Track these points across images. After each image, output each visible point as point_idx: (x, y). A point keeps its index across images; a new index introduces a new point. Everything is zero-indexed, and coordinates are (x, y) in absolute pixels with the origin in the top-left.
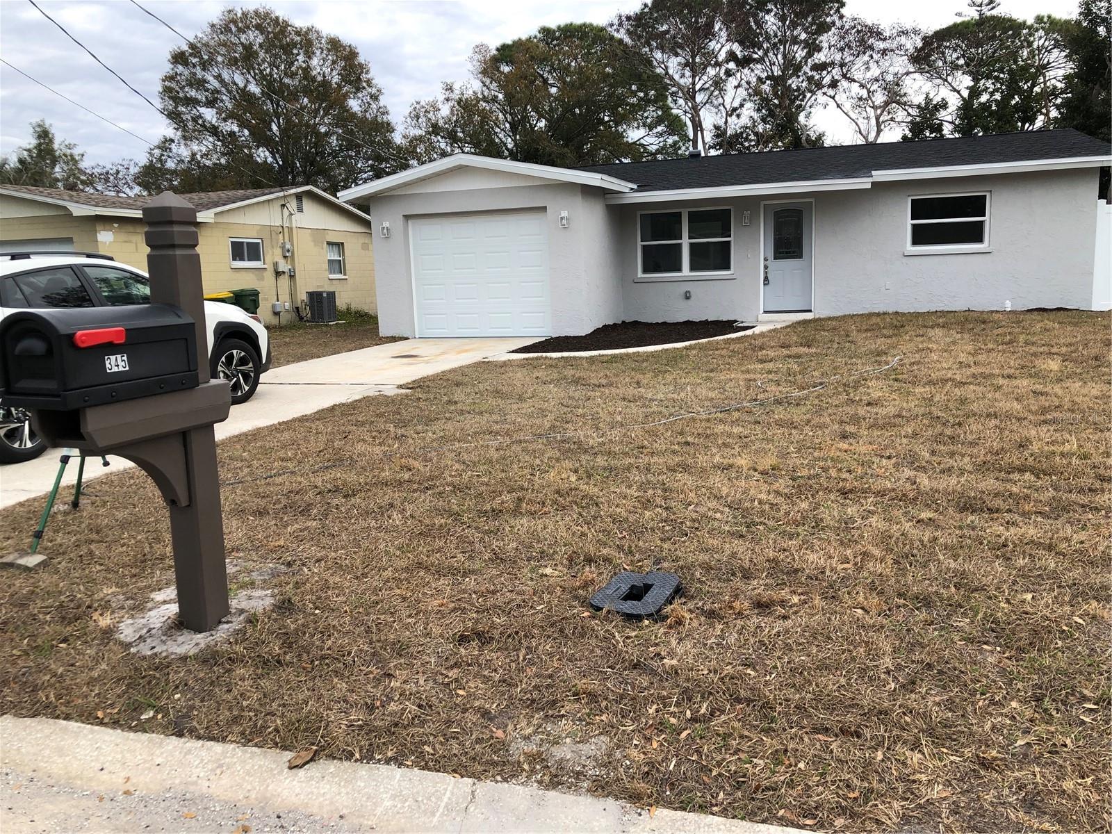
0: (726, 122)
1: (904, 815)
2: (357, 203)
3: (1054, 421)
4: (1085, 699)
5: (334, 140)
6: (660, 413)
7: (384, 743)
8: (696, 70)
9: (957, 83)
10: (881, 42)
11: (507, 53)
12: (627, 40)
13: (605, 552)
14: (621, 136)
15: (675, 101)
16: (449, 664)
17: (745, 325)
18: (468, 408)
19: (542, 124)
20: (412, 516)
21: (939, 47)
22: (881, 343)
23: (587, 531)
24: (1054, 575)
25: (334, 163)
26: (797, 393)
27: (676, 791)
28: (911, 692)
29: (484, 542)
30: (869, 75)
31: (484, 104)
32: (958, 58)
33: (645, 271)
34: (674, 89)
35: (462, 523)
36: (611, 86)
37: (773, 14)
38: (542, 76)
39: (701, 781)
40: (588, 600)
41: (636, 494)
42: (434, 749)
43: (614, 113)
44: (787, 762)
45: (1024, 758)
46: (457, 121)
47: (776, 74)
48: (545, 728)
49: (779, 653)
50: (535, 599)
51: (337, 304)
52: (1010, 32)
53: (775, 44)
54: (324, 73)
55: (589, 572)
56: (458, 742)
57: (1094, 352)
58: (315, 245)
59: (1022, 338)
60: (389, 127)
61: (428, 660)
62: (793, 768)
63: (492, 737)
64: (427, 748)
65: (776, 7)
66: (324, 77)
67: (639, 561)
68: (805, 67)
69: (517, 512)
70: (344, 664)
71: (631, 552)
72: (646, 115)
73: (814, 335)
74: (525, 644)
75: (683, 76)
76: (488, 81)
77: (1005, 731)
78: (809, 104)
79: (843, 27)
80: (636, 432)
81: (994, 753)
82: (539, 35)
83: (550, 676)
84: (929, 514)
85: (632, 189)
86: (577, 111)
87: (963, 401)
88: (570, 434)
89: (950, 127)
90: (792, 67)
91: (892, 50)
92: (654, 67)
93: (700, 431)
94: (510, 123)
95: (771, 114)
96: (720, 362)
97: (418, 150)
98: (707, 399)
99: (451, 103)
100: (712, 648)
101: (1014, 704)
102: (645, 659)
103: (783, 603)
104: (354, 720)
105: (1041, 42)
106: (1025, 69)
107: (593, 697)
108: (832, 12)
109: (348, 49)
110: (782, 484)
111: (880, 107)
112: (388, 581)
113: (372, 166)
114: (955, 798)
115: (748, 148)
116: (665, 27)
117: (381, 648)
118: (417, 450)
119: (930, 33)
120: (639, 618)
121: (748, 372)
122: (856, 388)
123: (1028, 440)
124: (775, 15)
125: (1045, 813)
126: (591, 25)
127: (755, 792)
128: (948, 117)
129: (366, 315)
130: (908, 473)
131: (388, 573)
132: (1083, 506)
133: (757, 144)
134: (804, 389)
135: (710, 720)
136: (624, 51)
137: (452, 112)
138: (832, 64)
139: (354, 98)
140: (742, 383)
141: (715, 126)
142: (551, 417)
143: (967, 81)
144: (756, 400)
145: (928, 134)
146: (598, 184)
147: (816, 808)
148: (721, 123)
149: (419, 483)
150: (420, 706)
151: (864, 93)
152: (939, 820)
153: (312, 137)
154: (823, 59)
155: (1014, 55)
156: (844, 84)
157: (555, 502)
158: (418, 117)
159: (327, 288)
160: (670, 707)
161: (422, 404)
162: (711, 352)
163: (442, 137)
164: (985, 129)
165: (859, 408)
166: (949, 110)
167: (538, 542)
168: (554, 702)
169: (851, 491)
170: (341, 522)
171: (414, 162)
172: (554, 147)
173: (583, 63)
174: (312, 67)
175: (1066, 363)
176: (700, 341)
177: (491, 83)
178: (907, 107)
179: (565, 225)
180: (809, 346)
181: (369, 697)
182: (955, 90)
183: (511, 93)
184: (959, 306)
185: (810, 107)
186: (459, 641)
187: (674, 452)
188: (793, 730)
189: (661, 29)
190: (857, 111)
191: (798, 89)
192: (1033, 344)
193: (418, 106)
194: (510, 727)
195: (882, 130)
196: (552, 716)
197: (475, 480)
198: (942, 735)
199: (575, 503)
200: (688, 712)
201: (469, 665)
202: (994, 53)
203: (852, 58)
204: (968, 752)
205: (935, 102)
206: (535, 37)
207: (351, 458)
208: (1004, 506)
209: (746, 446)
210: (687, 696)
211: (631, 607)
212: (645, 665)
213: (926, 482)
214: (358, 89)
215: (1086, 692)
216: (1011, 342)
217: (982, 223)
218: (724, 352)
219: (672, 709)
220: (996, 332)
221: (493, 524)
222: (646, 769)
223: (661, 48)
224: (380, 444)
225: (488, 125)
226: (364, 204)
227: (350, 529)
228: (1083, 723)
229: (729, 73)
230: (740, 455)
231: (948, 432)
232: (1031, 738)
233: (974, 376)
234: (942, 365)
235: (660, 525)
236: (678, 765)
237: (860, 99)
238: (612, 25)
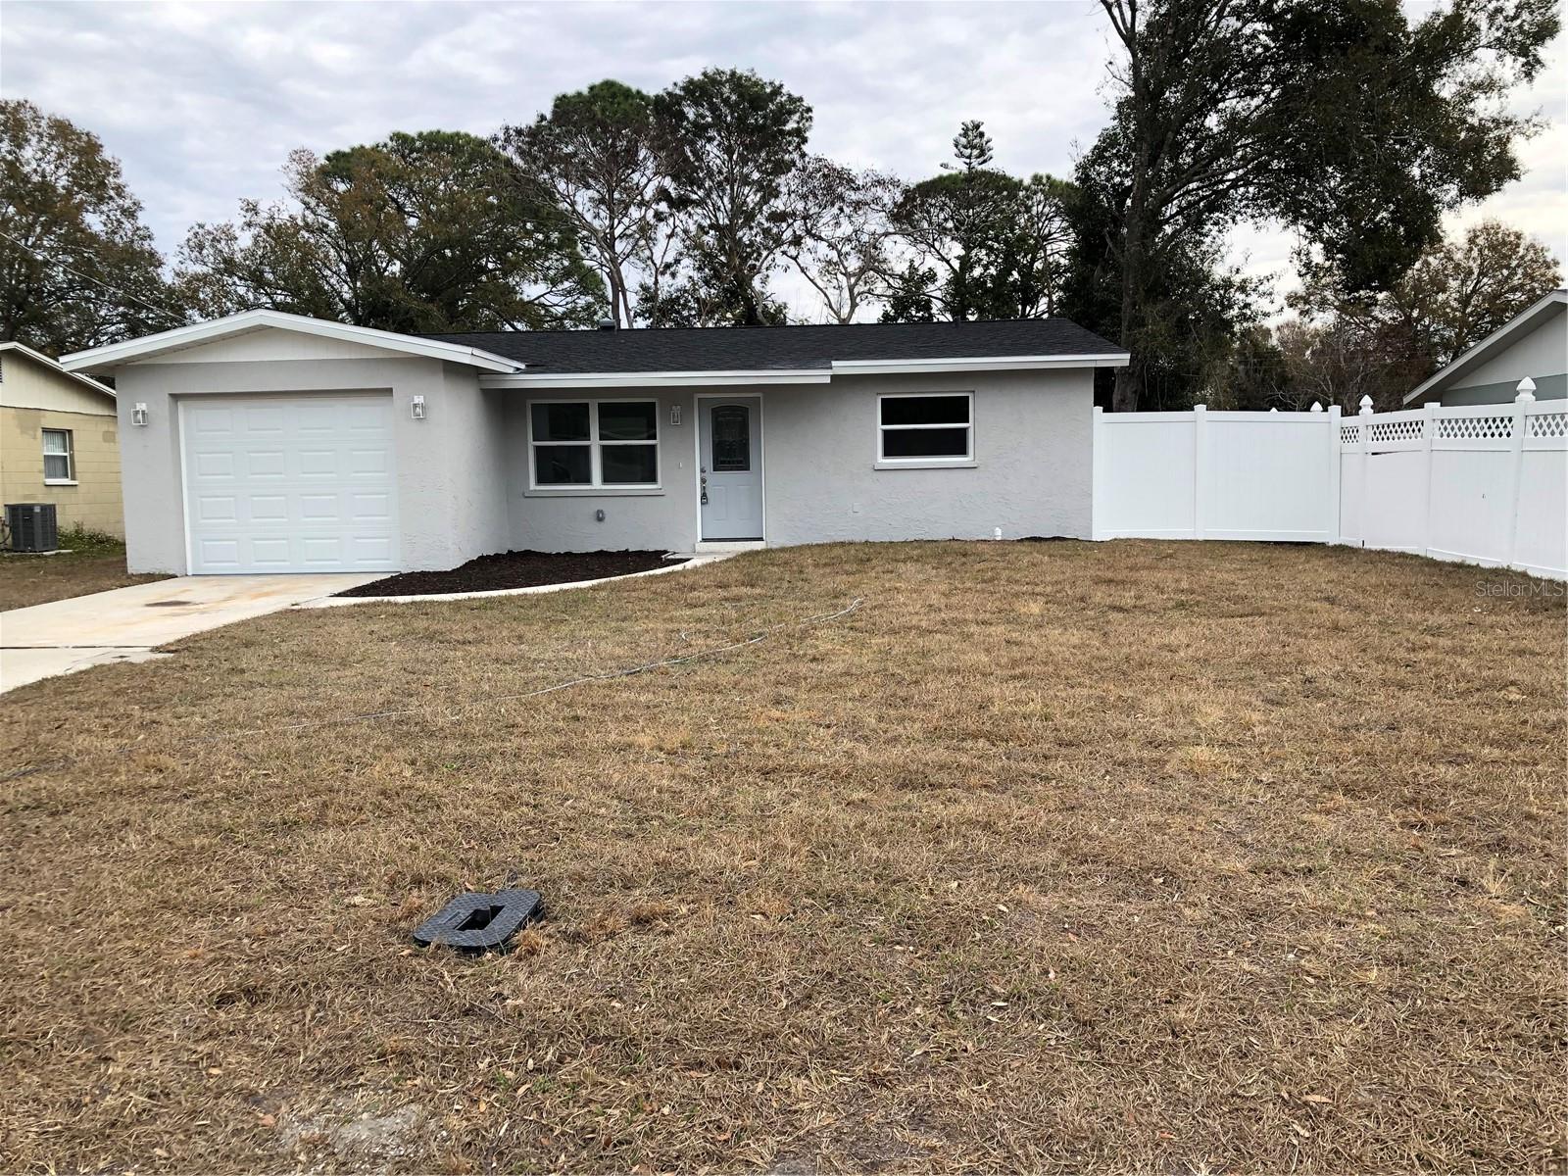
0: (656, 282)
1: (779, 1152)
2: (94, 371)
3: (1024, 676)
4: (995, 996)
5: (59, 275)
6: (545, 678)
7: (93, 1151)
8: (615, 209)
9: (946, 251)
10: (852, 193)
11: (341, 164)
12: (518, 161)
13: (441, 868)
14: (512, 291)
15: (587, 249)
16: (200, 1036)
17: (677, 557)
18: (261, 680)
19: (396, 267)
20: (159, 837)
21: (922, 204)
22: (841, 581)
23: (419, 843)
24: (986, 859)
25: (57, 308)
26: (729, 648)
27: (506, 1160)
28: (806, 1008)
29: (268, 867)
30: (839, 233)
31: (306, 235)
32: (946, 220)
33: (540, 480)
34: (585, 233)
35: (235, 843)
36: (497, 222)
37: (716, 143)
38: (395, 200)
39: (538, 1145)
40: (411, 935)
41: (495, 790)
42: (169, 1152)
43: (500, 257)
44: (649, 1109)
45: (919, 1070)
46: (263, 256)
47: (721, 222)
48: (334, 1104)
49: (653, 978)
50: (336, 937)
51: (59, 523)
52: (1005, 193)
53: (720, 184)
54: (44, 170)
55: (417, 897)
56: (206, 1137)
57: (1079, 591)
58: (22, 432)
59: (1005, 574)
60: (154, 260)
61: (168, 1032)
62: (655, 1114)
63: (256, 1126)
64: (158, 1151)
65: (720, 135)
66: (44, 176)
67: (489, 878)
68: (759, 216)
69: (319, 823)
70: (36, 1050)
71: (478, 867)
72: (547, 264)
73: (761, 571)
74: (316, 998)
75: (597, 216)
76: (313, 203)
77: (903, 1041)
78: (765, 265)
79: (804, 169)
80: (508, 706)
81: (887, 1068)
82: (390, 144)
83: (349, 1037)
84: (861, 794)
85: (518, 369)
86: (448, 253)
87: (925, 654)
88: (412, 711)
89: (940, 304)
90: (743, 214)
91: (867, 204)
92: (556, 201)
93: (596, 701)
94: (346, 264)
95: (717, 275)
96: (637, 608)
97: (201, 296)
98: (612, 658)
99: (255, 231)
100: (571, 980)
101: (918, 1010)
102: (481, 1002)
103: (667, 916)
104: (49, 1126)
105: (1040, 207)
106: (1022, 239)
107: (404, 1056)
108: (790, 148)
109: (85, 138)
110: (690, 767)
111: (854, 275)
112: (113, 930)
113: (124, 315)
114: (838, 1124)
115: (687, 319)
116: (570, 149)
117: (96, 1022)
118: (175, 742)
119: (912, 186)
120: (479, 951)
121: (671, 620)
122: (801, 639)
123: (990, 700)
124: (719, 145)
125: (933, 1128)
126: (467, 135)
127: (604, 1149)
128: (935, 291)
129: (108, 540)
130: (847, 744)
131: (115, 919)
132: (1033, 776)
133: (699, 315)
134: (738, 641)
135: (558, 1068)
136: (514, 177)
137: (256, 243)
138: (793, 214)
139: (95, 212)
140: (660, 635)
141: (641, 286)
142: (386, 688)
143: (956, 250)
144: (675, 657)
145: (914, 313)
146: (467, 360)
147: (678, 1158)
148: (650, 282)
149: (173, 789)
150: (151, 1096)
151: (834, 255)
152: (818, 1151)
153: (20, 266)
154: (782, 208)
155: (1011, 222)
156: (809, 242)
157: (379, 806)
158: (201, 247)
159: (42, 498)
160: (508, 1058)
161: (187, 675)
162: (625, 594)
163: (240, 279)
164: (981, 310)
165: (801, 665)
166: (938, 284)
167: (348, 862)
168: (350, 1070)
169: (774, 770)
170: (43, 852)
171: (194, 313)
172: (414, 301)
173: (455, 188)
174: (23, 161)
175: (1049, 605)
176: (613, 579)
177: (318, 205)
178: (887, 277)
179: (420, 414)
180: (752, 586)
181: (74, 1091)
182: (943, 259)
183: (347, 222)
184: (942, 533)
185: (767, 269)
186: (217, 1003)
187: (557, 731)
188: (661, 1069)
189: (566, 150)
190: (825, 279)
191: (751, 244)
192: (1017, 581)
193: (201, 231)
194: (284, 1109)
195: (857, 305)
196: (345, 1088)
197: (259, 781)
198: (832, 1054)
199: (407, 805)
200: (531, 1061)
201: (231, 1033)
202: (987, 217)
203: (817, 210)
204: (858, 1070)
205: (920, 273)
206: (385, 145)
207: (66, 758)
208: (947, 780)
209: (653, 719)
210: (531, 1040)
211: (470, 938)
212: (480, 1009)
213: (866, 754)
214: (101, 200)
215: (997, 988)
216: (992, 580)
217: (965, 430)
218: (644, 594)
219: (509, 1061)
220: (977, 567)
221: (284, 841)
222: (468, 1139)
223: (566, 176)
224: (116, 736)
225: (312, 265)
226: (108, 374)
227: (57, 860)
228: (989, 1022)
229: (659, 217)
230: (643, 731)
231: (902, 693)
232: (929, 1046)
233: (944, 622)
234: (909, 608)
235: (524, 828)
236: (510, 1129)
237: (829, 262)
238: (496, 139)
